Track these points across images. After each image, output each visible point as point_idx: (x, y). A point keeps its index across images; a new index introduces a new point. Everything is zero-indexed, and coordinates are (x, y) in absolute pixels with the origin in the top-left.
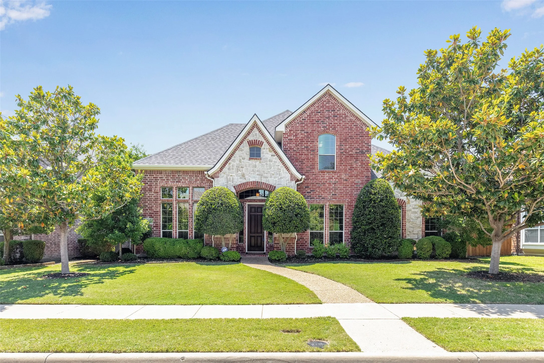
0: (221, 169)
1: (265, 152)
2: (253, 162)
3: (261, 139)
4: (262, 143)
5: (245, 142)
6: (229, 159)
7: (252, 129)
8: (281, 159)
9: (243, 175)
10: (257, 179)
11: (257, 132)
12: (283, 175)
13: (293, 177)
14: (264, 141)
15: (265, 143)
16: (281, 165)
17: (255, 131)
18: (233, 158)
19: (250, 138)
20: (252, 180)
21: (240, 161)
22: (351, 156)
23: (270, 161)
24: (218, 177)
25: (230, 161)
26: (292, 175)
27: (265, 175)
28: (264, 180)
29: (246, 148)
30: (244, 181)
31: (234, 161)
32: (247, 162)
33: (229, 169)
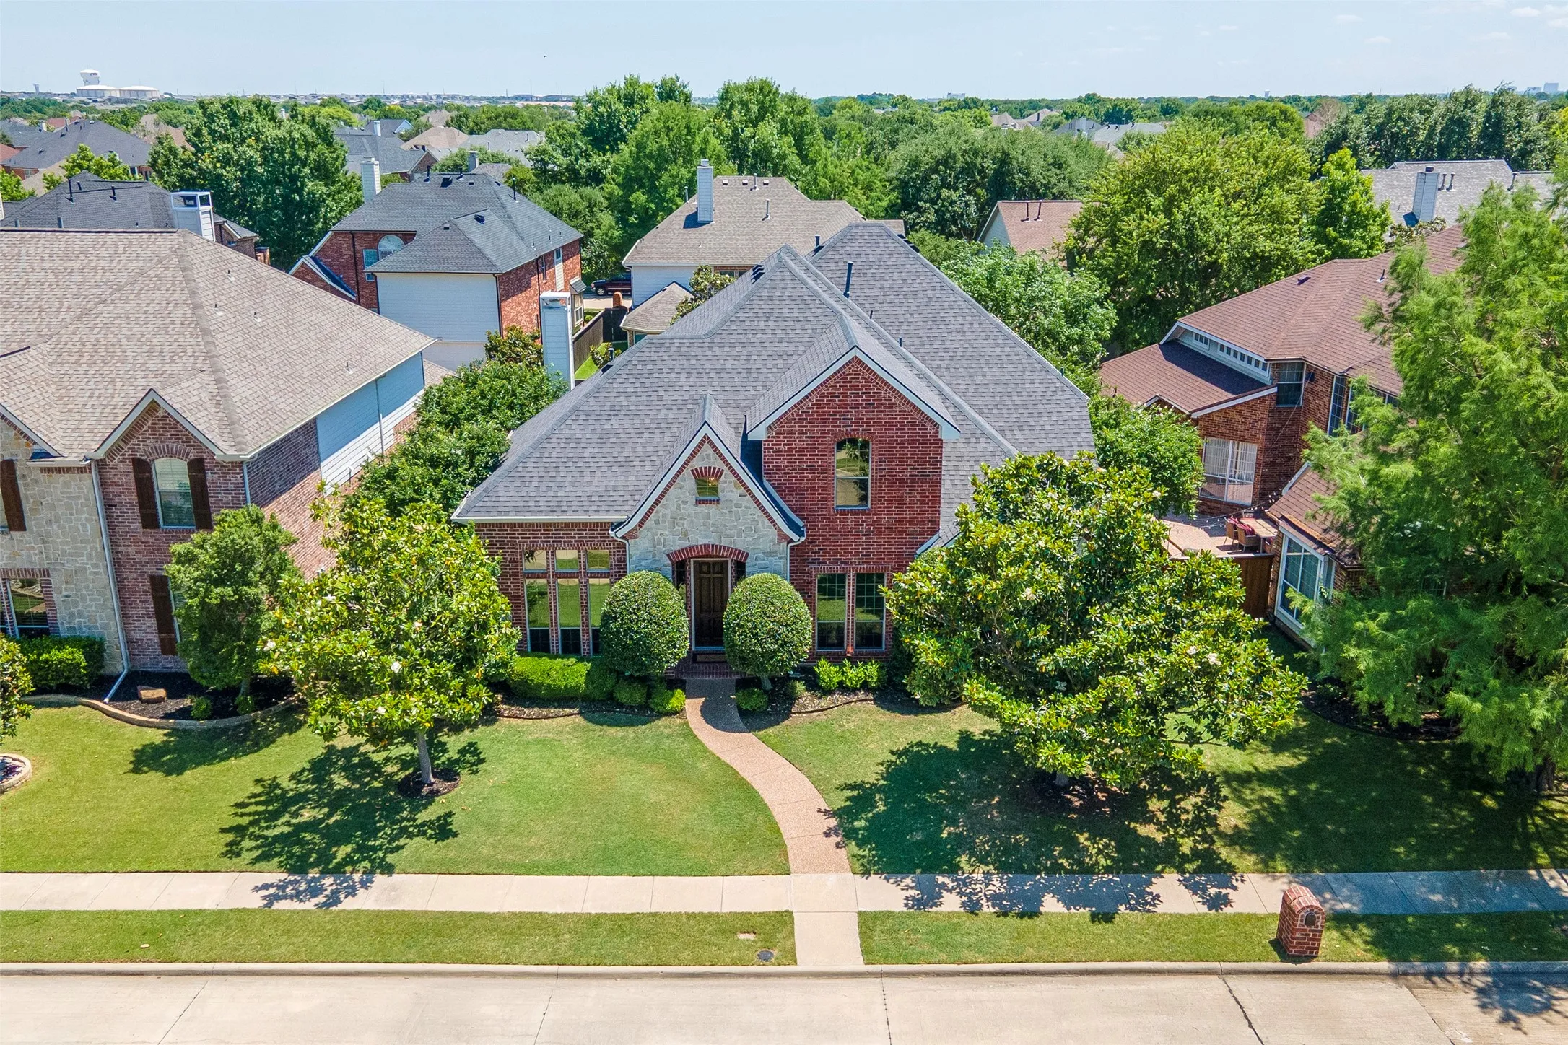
0: (642, 523)
1: (728, 488)
2: (703, 508)
3: (719, 464)
4: (719, 474)
5: (687, 472)
6: (657, 503)
7: (699, 447)
8: (757, 502)
9: (685, 534)
10: (713, 540)
11: (711, 452)
12: (763, 531)
13: (782, 536)
14: (725, 468)
15: (727, 471)
16: (759, 512)
17: (707, 448)
18: (663, 502)
19: (697, 463)
20: (702, 542)
21: (678, 507)
22: (902, 482)
23: (738, 506)
24: (636, 537)
25: (658, 508)
26: (779, 530)
27: (728, 532)
28: (725, 542)
29: (689, 482)
30: (687, 544)
31: (665, 506)
32: (691, 508)
33: (657, 522)
